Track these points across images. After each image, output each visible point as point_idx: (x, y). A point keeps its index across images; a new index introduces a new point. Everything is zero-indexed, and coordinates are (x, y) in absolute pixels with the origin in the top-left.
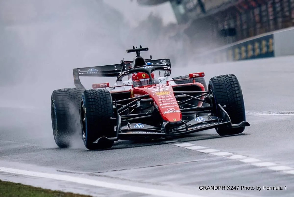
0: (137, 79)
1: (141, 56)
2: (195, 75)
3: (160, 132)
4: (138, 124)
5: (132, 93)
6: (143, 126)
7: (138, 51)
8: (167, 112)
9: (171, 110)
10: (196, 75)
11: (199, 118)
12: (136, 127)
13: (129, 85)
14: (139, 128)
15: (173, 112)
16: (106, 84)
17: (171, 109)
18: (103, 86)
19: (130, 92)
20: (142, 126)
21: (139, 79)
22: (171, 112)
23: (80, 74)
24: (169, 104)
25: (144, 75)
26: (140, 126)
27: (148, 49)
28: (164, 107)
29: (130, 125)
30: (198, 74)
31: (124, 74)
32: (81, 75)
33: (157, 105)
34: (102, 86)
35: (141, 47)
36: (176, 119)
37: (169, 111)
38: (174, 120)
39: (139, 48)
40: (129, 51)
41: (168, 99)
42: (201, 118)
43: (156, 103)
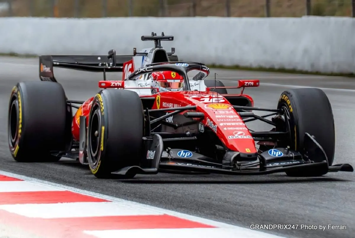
0: (163, 79)
1: (162, 47)
2: (247, 84)
3: (221, 167)
4: (183, 151)
5: (158, 100)
6: (191, 154)
7: (157, 40)
8: (235, 138)
9: (239, 135)
10: (249, 84)
11: (274, 151)
12: (181, 155)
13: (145, 87)
14: (185, 157)
15: (243, 137)
16: (121, 83)
17: (240, 133)
18: (116, 85)
19: (154, 98)
20: (189, 155)
21: (166, 79)
22: (240, 137)
23: (55, 63)
24: (233, 124)
25: (173, 74)
26: (186, 155)
27: (172, 38)
28: (228, 128)
29: (171, 152)
30: (251, 83)
31: (145, 71)
32: (56, 65)
33: (214, 124)
34: (114, 85)
35: (163, 34)
36: (249, 149)
37: (236, 135)
38: (247, 151)
39: (159, 35)
40: (144, 38)
41: (230, 117)
42: (278, 151)
43: (211, 120)
